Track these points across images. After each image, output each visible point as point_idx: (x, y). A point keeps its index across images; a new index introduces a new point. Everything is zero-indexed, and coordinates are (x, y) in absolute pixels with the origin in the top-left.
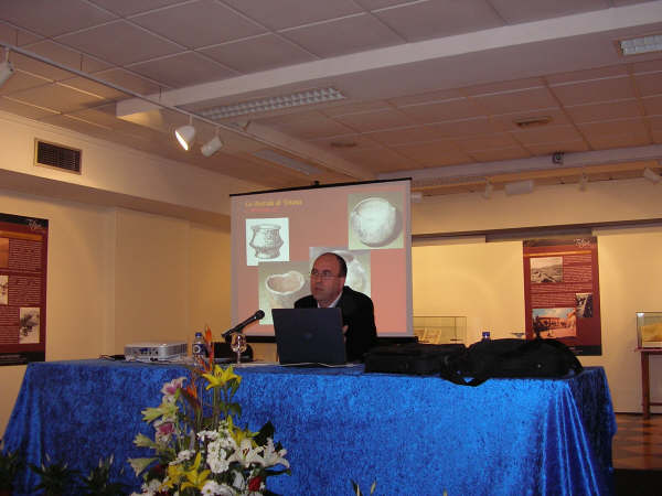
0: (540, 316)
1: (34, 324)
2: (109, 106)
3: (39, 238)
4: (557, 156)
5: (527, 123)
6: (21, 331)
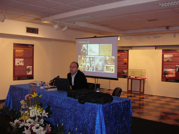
0: (166, 71)
5: (151, 21)
6: (27, 72)
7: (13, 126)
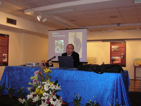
1: (6, 57)
2: (23, 11)
3: (7, 39)
4: (118, 24)
5: (113, 17)
6: (3, 59)
7: (21, 102)
